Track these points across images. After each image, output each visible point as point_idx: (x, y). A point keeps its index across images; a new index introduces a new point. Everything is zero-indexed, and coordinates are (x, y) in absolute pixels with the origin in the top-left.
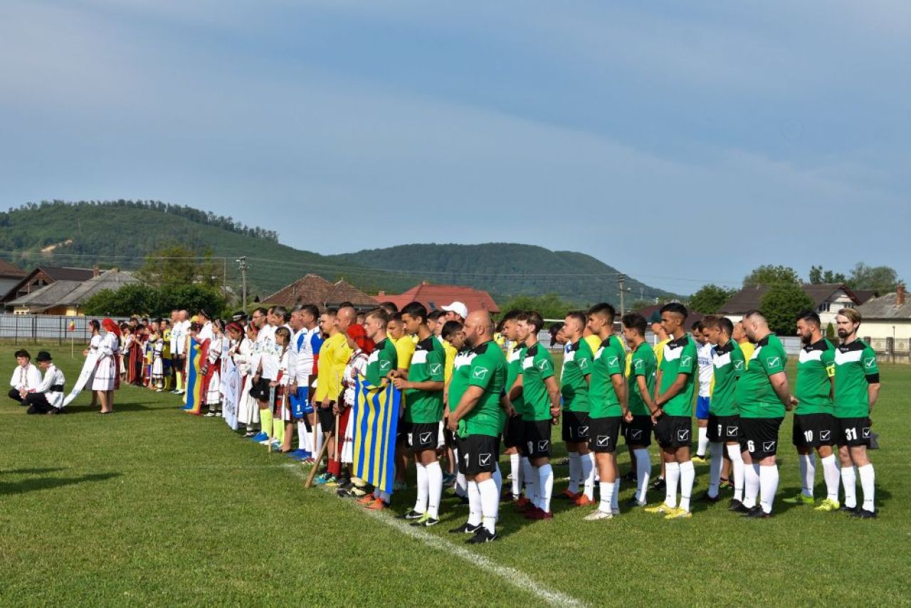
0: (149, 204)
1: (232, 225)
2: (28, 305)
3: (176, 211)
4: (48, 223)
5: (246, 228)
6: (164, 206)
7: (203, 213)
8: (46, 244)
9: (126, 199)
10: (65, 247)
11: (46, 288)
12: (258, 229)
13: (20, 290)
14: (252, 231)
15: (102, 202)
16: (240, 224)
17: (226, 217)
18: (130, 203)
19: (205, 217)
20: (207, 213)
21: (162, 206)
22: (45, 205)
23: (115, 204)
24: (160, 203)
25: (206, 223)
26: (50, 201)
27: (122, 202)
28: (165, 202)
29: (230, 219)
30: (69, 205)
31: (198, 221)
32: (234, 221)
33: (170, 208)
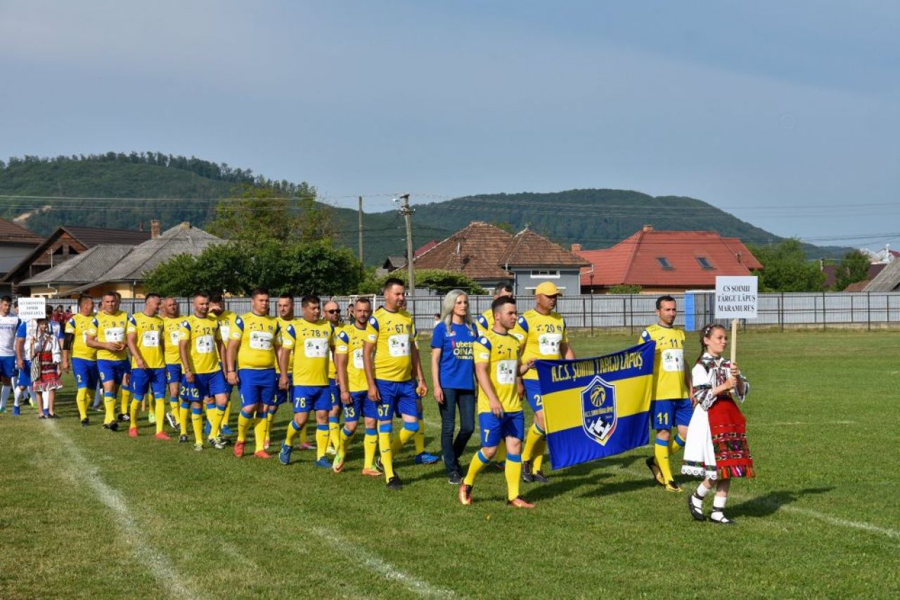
0: (147, 156)
1: (252, 179)
2: (56, 285)
3: (180, 164)
4: (20, 185)
5: (269, 181)
6: (165, 158)
7: (215, 165)
8: (18, 212)
9: (117, 152)
10: (43, 214)
11: (78, 258)
12: (285, 183)
13: (35, 263)
14: (277, 185)
15: (86, 156)
16: (261, 178)
17: (244, 169)
18: (122, 157)
19: (217, 170)
20: (220, 165)
21: (162, 159)
22: (14, 163)
23: (103, 159)
24: (160, 155)
25: (219, 178)
26: (21, 157)
27: (111, 155)
28: (166, 153)
29: (249, 171)
30: (45, 161)
31: (208, 176)
32: (254, 174)
33: (173, 160)
